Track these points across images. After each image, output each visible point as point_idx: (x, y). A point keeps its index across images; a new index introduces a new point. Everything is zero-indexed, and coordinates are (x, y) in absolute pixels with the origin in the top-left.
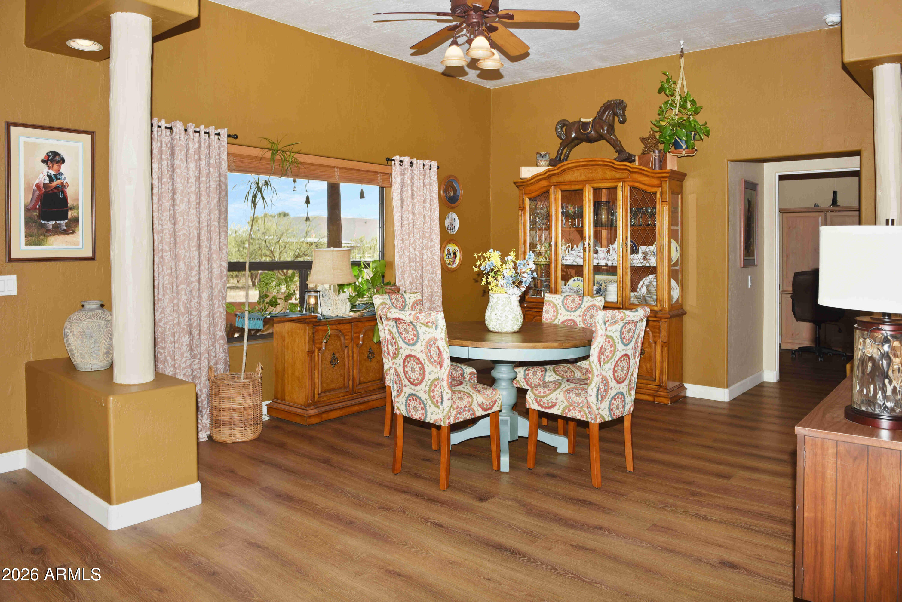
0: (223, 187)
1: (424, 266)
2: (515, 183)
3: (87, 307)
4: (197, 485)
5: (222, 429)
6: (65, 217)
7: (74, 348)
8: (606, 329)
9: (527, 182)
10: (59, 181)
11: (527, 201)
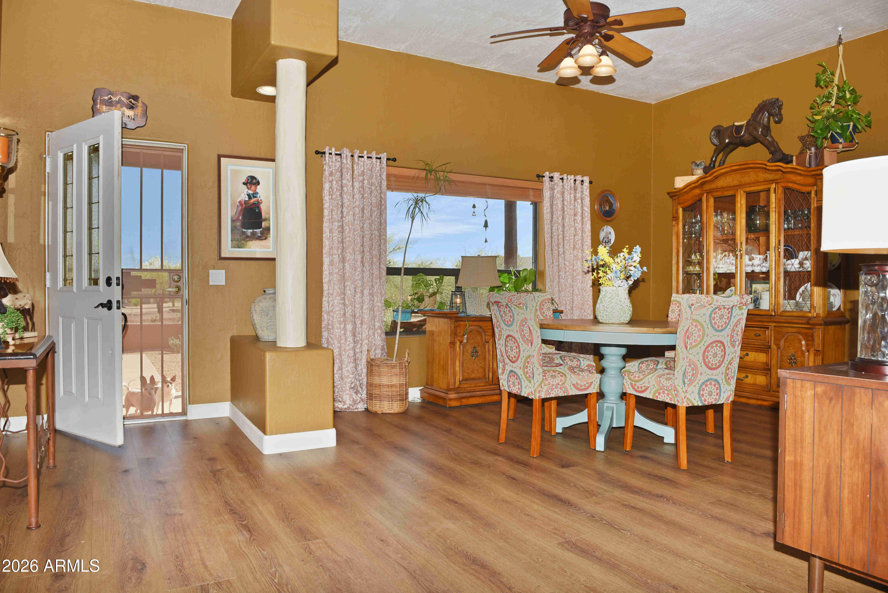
0: (383, 203)
1: (575, 275)
2: (668, 193)
3: (267, 292)
4: (333, 432)
5: (374, 402)
6: (260, 227)
7: (256, 323)
8: (692, 313)
9: (679, 191)
10: (255, 199)
11: (680, 210)
